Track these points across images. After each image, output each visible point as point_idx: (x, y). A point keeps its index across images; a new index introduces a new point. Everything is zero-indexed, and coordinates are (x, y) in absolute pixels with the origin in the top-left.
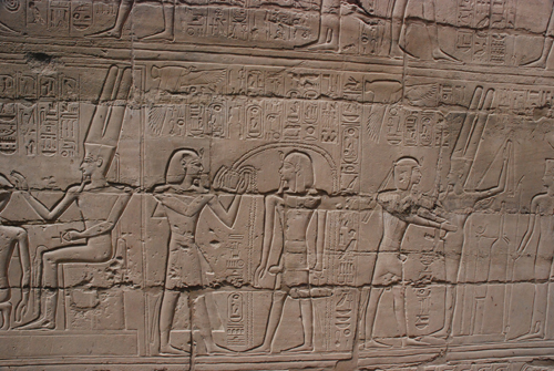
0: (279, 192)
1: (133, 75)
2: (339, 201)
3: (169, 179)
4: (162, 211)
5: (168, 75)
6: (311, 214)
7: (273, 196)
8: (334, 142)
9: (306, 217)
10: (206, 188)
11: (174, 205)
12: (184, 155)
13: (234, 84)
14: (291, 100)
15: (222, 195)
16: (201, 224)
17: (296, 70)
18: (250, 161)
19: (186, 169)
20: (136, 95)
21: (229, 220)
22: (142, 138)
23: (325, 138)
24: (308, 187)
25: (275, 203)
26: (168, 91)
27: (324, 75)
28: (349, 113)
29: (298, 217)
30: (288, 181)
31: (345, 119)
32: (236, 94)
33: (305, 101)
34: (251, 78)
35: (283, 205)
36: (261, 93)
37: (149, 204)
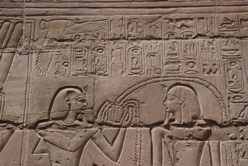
0: (166, 123)
1: (24, 28)
2: (232, 131)
3: (53, 115)
4: (43, 147)
5: (56, 26)
6: (202, 146)
7: (158, 128)
8: (216, 75)
9: (197, 149)
10: (89, 122)
11: (56, 141)
12: (69, 92)
13: (115, 31)
14: (169, 41)
15: (105, 128)
16: (84, 159)
17: (171, 16)
18: (134, 95)
19: (70, 105)
20: (25, 44)
21: (114, 155)
22: (28, 79)
23: (208, 71)
24: (195, 118)
25: (162, 135)
26: (55, 39)
27: (199, 18)
28: (228, 48)
29: (188, 149)
30: (173, 112)
31: (225, 53)
32: (117, 39)
33: (183, 41)
34: (131, 26)
35: (171, 137)
36: (141, 36)
37: (31, 140)
